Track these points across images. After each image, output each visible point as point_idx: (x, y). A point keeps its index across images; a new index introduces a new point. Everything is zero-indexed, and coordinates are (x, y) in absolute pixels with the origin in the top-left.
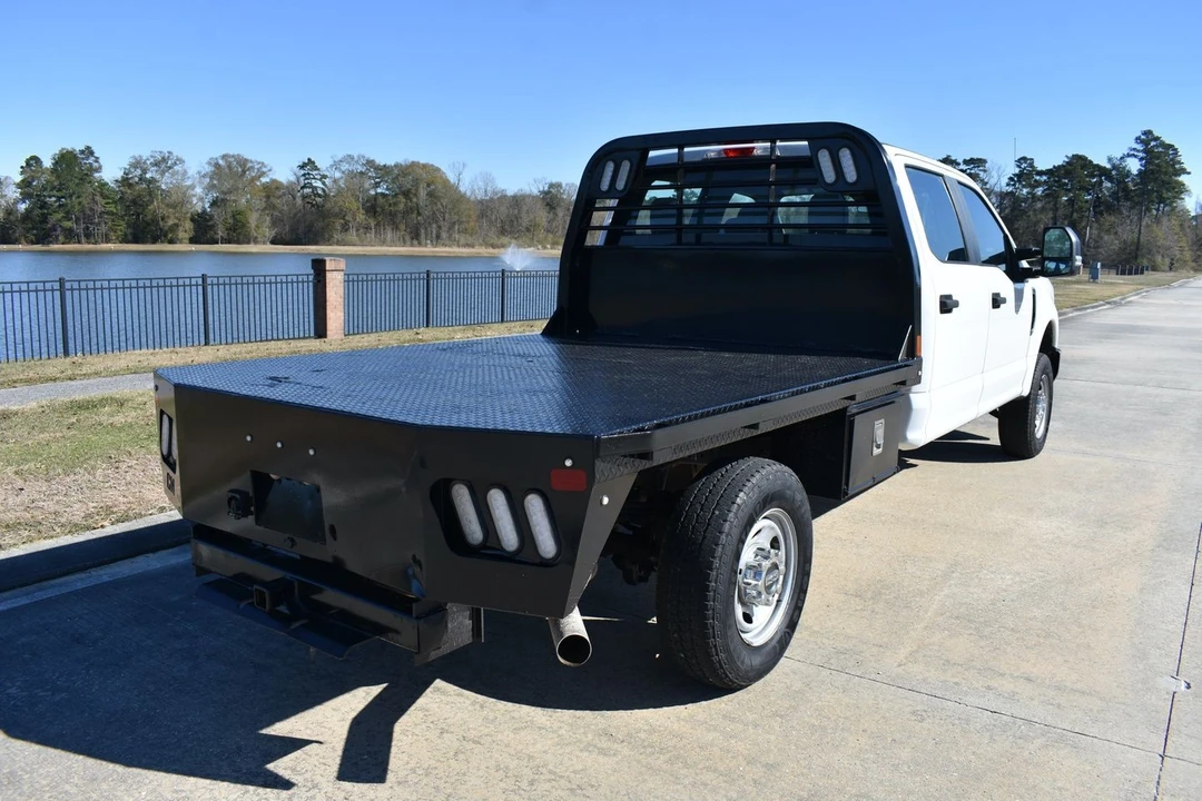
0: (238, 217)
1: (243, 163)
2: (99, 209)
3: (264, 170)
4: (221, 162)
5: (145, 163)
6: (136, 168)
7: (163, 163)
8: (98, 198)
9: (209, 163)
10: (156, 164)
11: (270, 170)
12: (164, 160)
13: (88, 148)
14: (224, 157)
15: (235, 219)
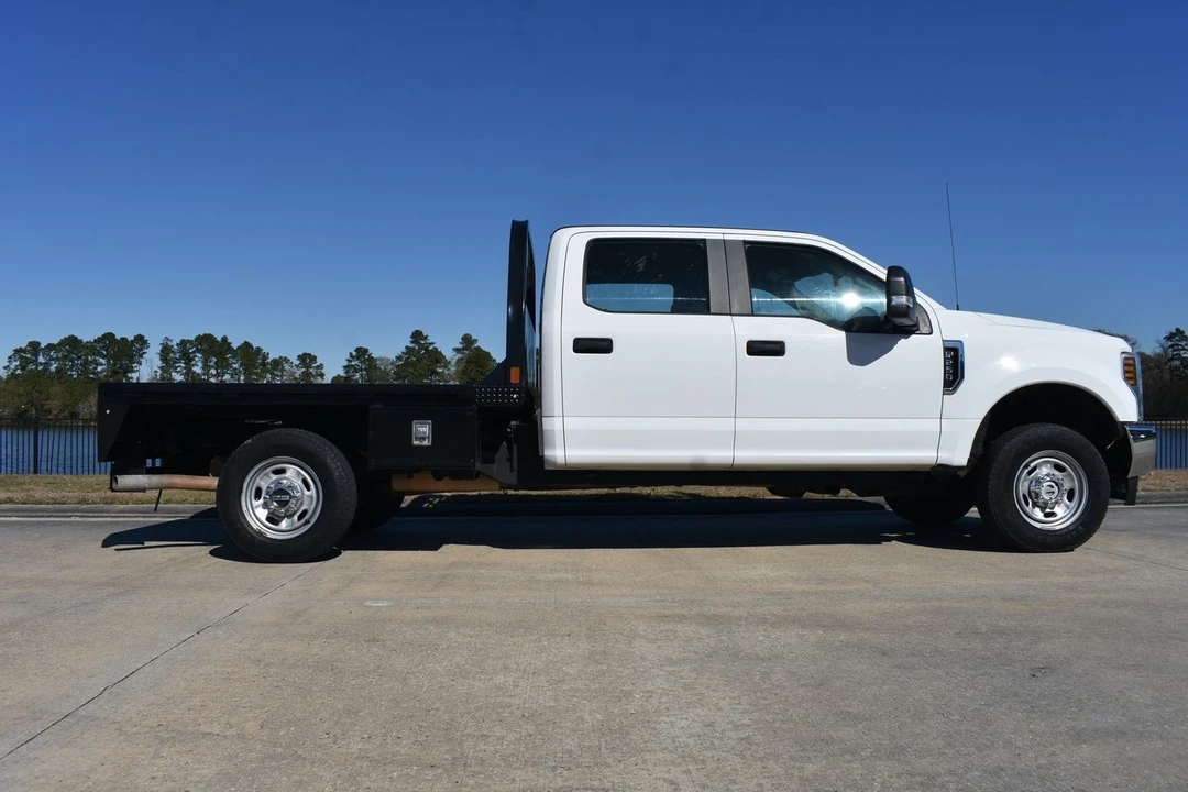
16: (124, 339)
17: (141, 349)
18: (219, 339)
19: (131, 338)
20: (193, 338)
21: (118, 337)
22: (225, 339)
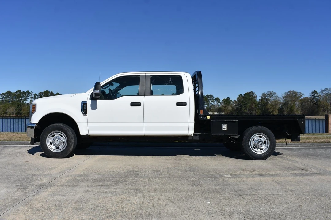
0: (291, 108)
1: (295, 93)
2: (253, 107)
3: (301, 94)
4: (289, 93)
5: (266, 94)
6: (264, 96)
7: (271, 94)
8: (253, 104)
9: (285, 94)
10: (269, 94)
11: (303, 95)
12: (271, 93)
13: (252, 91)
14: (290, 92)
15: (290, 109)
16: (24, 92)
17: (28, 95)
18: (50, 92)
19: (25, 91)
20: (43, 92)
21: (22, 91)
22: (52, 92)
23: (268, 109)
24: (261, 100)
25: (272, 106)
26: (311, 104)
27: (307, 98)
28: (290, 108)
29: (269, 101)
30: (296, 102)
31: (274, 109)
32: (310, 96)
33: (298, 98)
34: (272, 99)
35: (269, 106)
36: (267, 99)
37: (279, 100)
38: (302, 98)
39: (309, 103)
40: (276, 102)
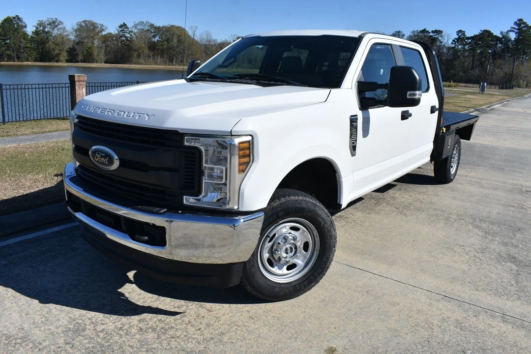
0: (89, 50)
1: (94, 25)
2: (23, 45)
3: (103, 28)
4: (83, 24)
5: (44, 24)
6: (40, 26)
8: (22, 40)
9: (78, 25)
10: (50, 24)
11: (106, 28)
12: (54, 22)
13: (17, 16)
14: (85, 21)
23: (50, 51)
24: (36, 33)
25: (57, 44)
26: (118, 44)
27: (110, 34)
28: (87, 50)
29: (51, 36)
30: (95, 39)
31: (61, 51)
32: (117, 32)
33: (98, 33)
34: (55, 32)
35: (50, 45)
36: (47, 33)
37: (68, 35)
38: (104, 33)
39: (115, 42)
40: (63, 39)
